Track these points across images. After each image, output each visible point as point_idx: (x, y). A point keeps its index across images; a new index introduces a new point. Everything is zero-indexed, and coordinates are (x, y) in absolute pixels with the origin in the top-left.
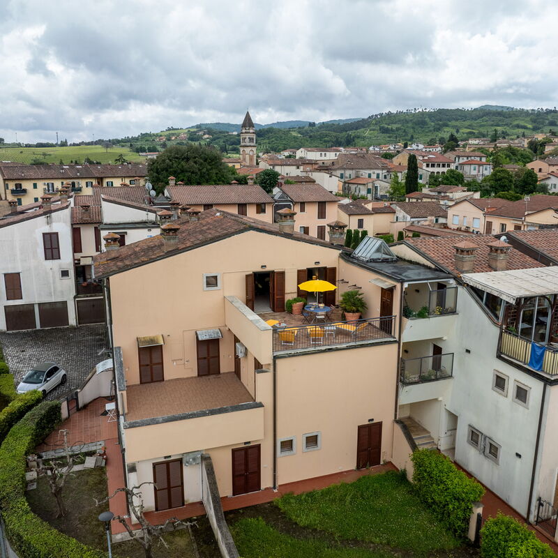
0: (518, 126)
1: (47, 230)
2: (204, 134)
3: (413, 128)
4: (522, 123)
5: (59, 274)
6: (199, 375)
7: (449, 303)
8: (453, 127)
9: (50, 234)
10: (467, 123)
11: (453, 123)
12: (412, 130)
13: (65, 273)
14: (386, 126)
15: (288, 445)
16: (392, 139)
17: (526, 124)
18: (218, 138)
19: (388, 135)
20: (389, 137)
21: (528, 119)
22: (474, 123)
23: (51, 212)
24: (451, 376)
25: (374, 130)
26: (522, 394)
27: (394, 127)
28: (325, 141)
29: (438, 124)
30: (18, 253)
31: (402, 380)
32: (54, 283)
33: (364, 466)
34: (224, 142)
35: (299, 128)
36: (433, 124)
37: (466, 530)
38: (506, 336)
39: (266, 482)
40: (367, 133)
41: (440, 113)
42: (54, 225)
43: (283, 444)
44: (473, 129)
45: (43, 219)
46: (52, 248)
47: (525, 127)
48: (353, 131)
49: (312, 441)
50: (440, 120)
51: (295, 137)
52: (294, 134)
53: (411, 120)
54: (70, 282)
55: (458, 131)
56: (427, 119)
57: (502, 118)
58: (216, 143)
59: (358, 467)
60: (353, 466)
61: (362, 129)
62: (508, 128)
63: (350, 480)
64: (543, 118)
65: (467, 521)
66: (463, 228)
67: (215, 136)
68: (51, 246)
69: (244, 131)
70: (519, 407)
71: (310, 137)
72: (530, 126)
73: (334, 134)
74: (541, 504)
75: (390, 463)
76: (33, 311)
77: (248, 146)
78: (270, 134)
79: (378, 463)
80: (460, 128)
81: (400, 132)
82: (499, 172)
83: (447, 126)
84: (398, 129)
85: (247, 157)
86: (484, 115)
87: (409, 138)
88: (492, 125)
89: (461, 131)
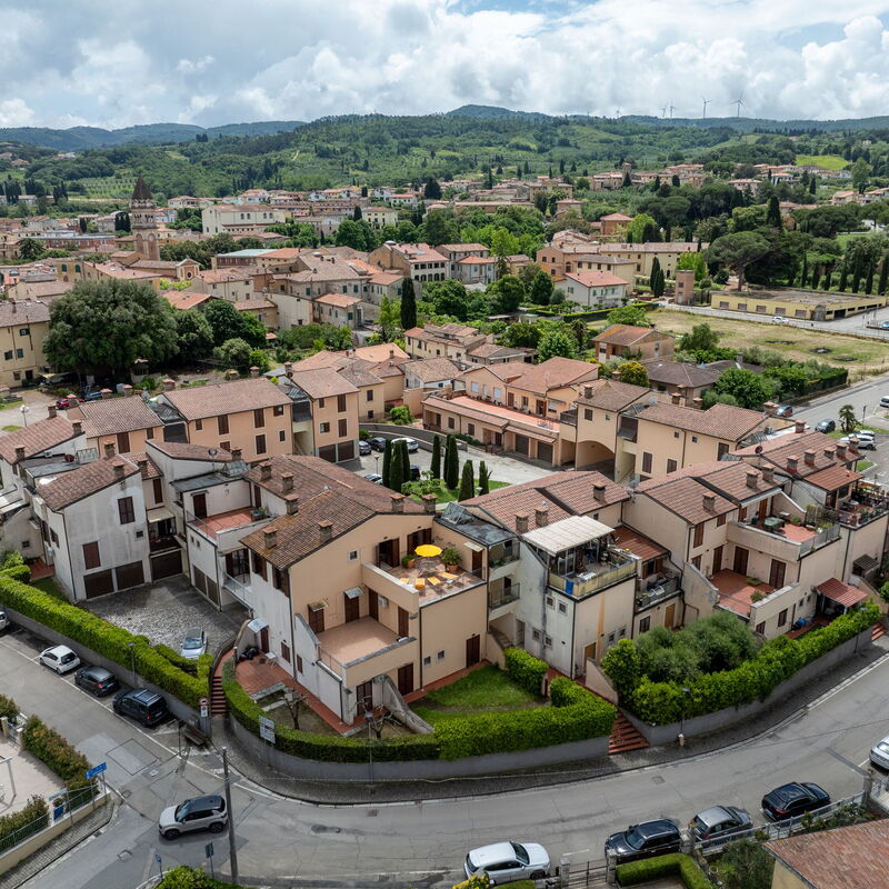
0: (518, 147)
1: (121, 495)
2: (14, 158)
3: (367, 149)
4: (523, 142)
5: (133, 536)
6: (347, 622)
7: (515, 552)
8: (427, 147)
9: (125, 499)
10: (446, 140)
11: (425, 140)
12: (364, 152)
13: (140, 534)
14: (325, 145)
15: (428, 660)
16: (335, 167)
17: (528, 144)
18: (43, 167)
19: (330, 160)
20: (331, 164)
21: (531, 135)
22: (457, 141)
23: (124, 478)
24: (519, 598)
25: (305, 151)
26: (562, 608)
27: (337, 146)
28: (229, 172)
29: (404, 144)
30: (95, 522)
31: (490, 606)
32: (130, 545)
33: (471, 664)
34: (54, 174)
35: (181, 144)
36: (396, 142)
37: (540, 689)
38: (551, 575)
39: (416, 686)
40: (296, 157)
41: (404, 123)
42: (128, 489)
43: (426, 660)
44: (454, 151)
45: (117, 486)
46: (127, 513)
47: (527, 149)
48: (273, 153)
49: (441, 654)
50: (407, 136)
51: (177, 163)
52: (175, 156)
53: (362, 135)
54: (145, 541)
55: (433, 155)
56: (386, 134)
57: (494, 133)
58: (41, 177)
59: (467, 666)
60: (464, 666)
61: (287, 151)
62: (504, 149)
63: (464, 675)
64: (551, 134)
65: (540, 684)
66: (484, 397)
67: (35, 162)
68: (126, 510)
69: (136, 205)
70: (562, 615)
71: (204, 164)
72: (533, 146)
73: (244, 158)
74: (577, 668)
75: (486, 660)
76: (111, 575)
77: (145, 229)
78: (134, 159)
79: (478, 661)
80: (436, 149)
81: (348, 156)
82: (508, 280)
83: (418, 145)
84: (343, 151)
85: (146, 245)
86: (470, 129)
87: (361, 165)
88: (481, 145)
89: (438, 153)
